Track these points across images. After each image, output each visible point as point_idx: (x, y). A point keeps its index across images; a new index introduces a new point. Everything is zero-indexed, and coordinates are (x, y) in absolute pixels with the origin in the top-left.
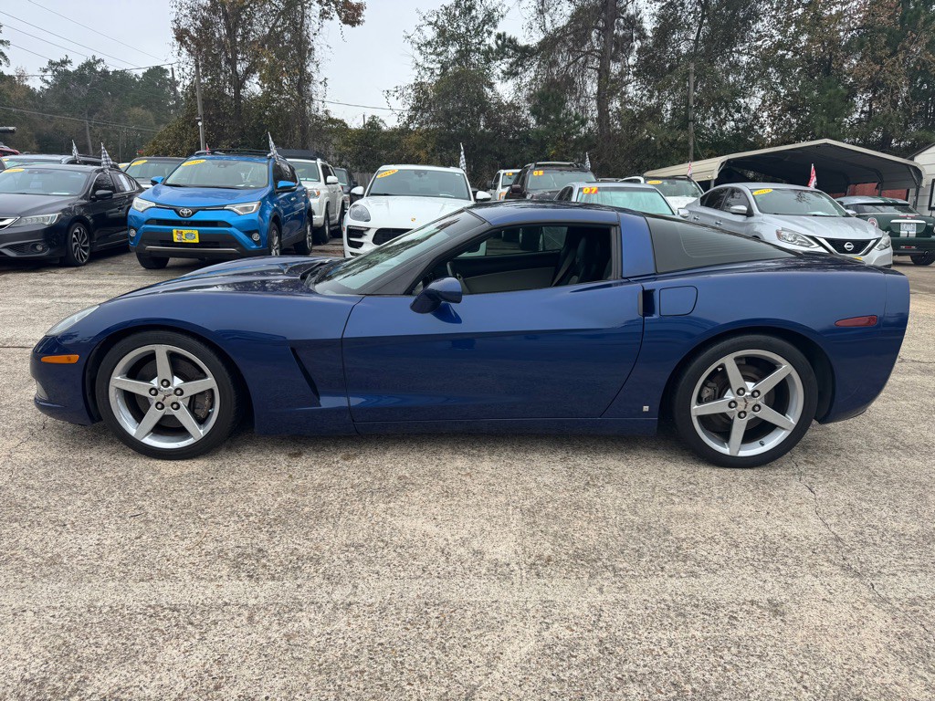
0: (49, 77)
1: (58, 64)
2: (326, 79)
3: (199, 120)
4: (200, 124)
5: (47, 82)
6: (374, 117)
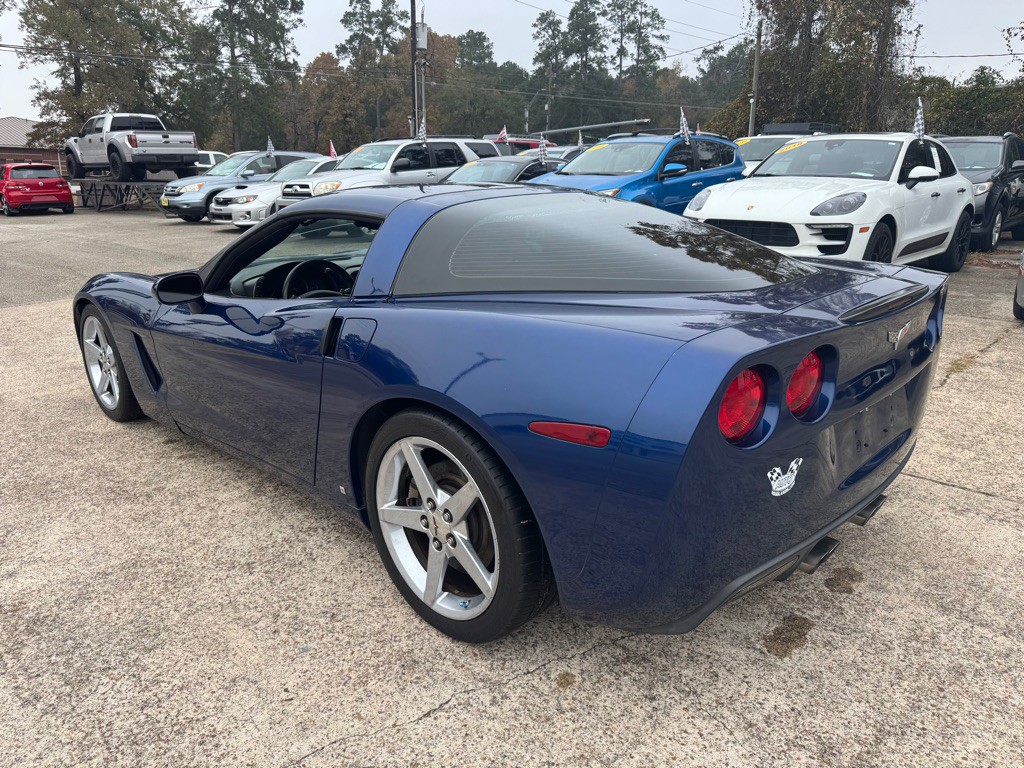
0: (705, 65)
1: (711, 52)
2: (920, 26)
3: (751, 97)
4: (752, 101)
5: (702, 71)
6: (983, 69)
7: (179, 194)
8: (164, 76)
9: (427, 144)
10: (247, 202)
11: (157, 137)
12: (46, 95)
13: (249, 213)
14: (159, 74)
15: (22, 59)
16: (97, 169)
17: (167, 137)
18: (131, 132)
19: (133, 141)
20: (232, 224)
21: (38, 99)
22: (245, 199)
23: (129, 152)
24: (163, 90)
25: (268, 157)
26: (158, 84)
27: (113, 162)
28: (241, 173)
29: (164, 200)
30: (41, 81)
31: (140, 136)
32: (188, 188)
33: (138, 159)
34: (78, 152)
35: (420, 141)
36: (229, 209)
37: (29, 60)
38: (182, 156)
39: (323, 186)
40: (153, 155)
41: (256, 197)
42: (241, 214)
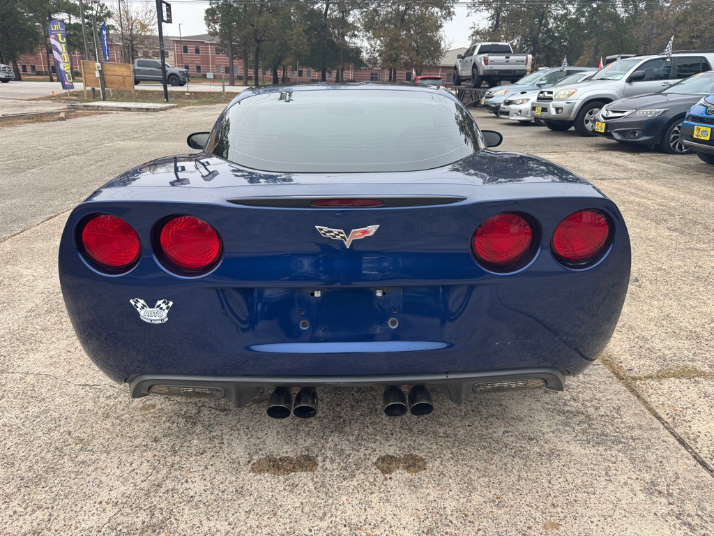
7: (492, 97)
8: (557, 15)
9: (671, 58)
10: (521, 103)
11: (502, 58)
12: (477, 33)
13: (520, 111)
14: (554, 13)
15: (469, 11)
16: (467, 79)
17: (508, 58)
18: (486, 55)
19: (486, 61)
20: (508, 119)
21: (473, 35)
22: (521, 101)
23: (483, 68)
24: (555, 25)
25: (561, 71)
26: (552, 20)
27: (473, 74)
28: (537, 83)
29: (483, 101)
30: (477, 24)
31: (491, 58)
32: (499, 93)
33: (486, 73)
34: (460, 69)
35: (665, 56)
36: (510, 108)
37: (474, 11)
38: (515, 71)
39: (562, 93)
40: (495, 70)
41: (528, 100)
42: (514, 112)
